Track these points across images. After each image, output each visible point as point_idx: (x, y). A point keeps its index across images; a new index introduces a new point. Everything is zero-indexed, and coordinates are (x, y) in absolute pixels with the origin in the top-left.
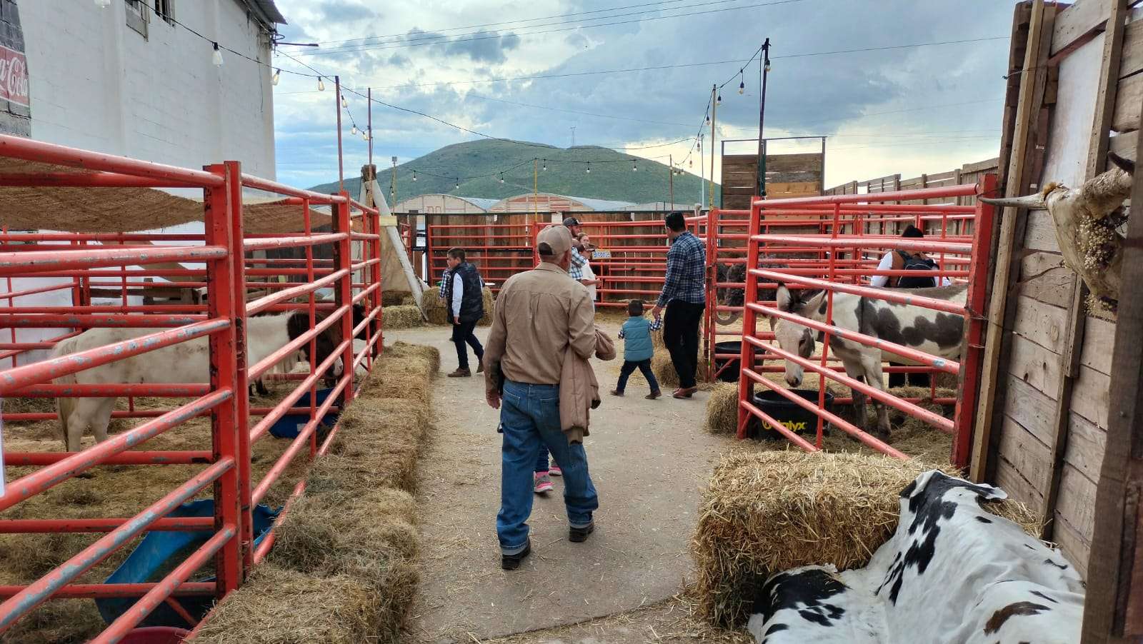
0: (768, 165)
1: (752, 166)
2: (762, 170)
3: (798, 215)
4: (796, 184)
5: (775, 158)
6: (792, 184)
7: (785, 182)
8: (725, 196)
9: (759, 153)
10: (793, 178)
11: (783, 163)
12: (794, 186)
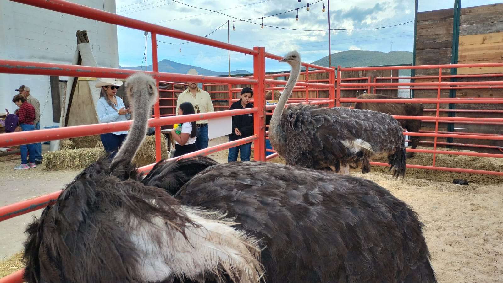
0: (462, 18)
1: (445, 21)
2: (457, 23)
3: (493, 66)
4: (493, 34)
5: (471, 9)
6: (488, 35)
7: (481, 33)
8: (418, 51)
9: (455, 6)
10: (490, 29)
11: (479, 15)
12: (491, 37)
